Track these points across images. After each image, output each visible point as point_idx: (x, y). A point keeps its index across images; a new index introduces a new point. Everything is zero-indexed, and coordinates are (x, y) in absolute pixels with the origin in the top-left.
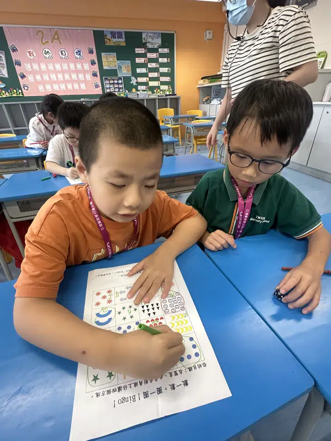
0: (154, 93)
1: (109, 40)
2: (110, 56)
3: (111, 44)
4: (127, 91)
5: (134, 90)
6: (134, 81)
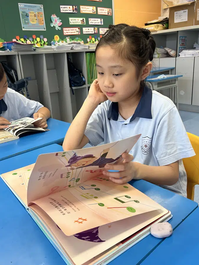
0: (87, 42)
4: (45, 40)
5: (57, 37)
6: (56, 22)
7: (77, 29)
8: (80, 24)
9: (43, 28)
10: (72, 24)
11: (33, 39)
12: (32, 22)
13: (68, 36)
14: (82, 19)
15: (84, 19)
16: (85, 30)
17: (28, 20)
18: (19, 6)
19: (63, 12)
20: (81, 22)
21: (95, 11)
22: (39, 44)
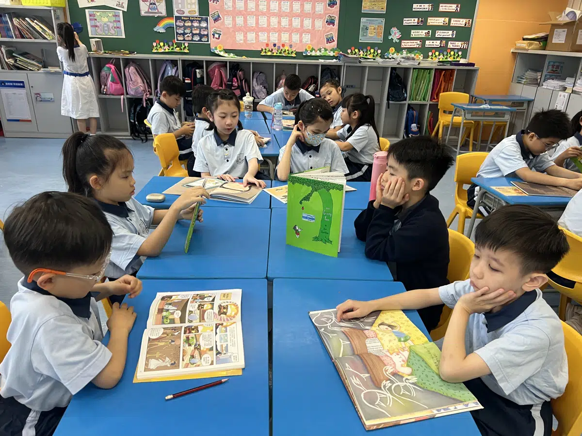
4: (379, 51)
5: (392, 49)
6: (395, 35)
7: (418, 42)
8: (424, 36)
9: (379, 40)
10: (413, 36)
11: (367, 50)
12: (370, 35)
13: (405, 48)
14: (427, 31)
15: (430, 31)
16: (428, 43)
17: (366, 33)
18: (362, 20)
19: (406, 24)
20: (425, 35)
21: (447, 22)
22: (372, 55)
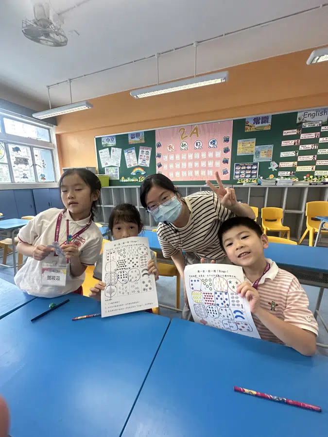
0: (303, 180)
1: (251, 126)
2: (248, 142)
3: (252, 130)
